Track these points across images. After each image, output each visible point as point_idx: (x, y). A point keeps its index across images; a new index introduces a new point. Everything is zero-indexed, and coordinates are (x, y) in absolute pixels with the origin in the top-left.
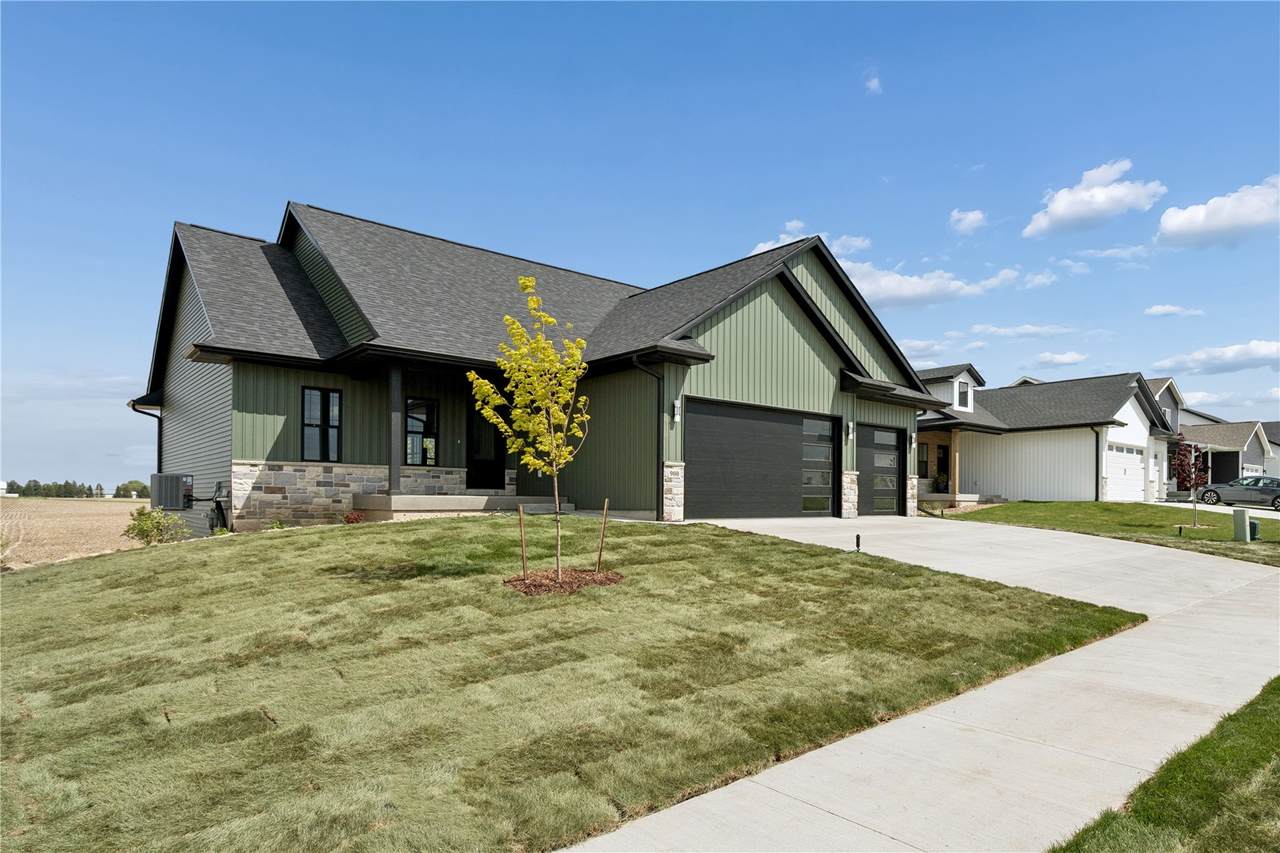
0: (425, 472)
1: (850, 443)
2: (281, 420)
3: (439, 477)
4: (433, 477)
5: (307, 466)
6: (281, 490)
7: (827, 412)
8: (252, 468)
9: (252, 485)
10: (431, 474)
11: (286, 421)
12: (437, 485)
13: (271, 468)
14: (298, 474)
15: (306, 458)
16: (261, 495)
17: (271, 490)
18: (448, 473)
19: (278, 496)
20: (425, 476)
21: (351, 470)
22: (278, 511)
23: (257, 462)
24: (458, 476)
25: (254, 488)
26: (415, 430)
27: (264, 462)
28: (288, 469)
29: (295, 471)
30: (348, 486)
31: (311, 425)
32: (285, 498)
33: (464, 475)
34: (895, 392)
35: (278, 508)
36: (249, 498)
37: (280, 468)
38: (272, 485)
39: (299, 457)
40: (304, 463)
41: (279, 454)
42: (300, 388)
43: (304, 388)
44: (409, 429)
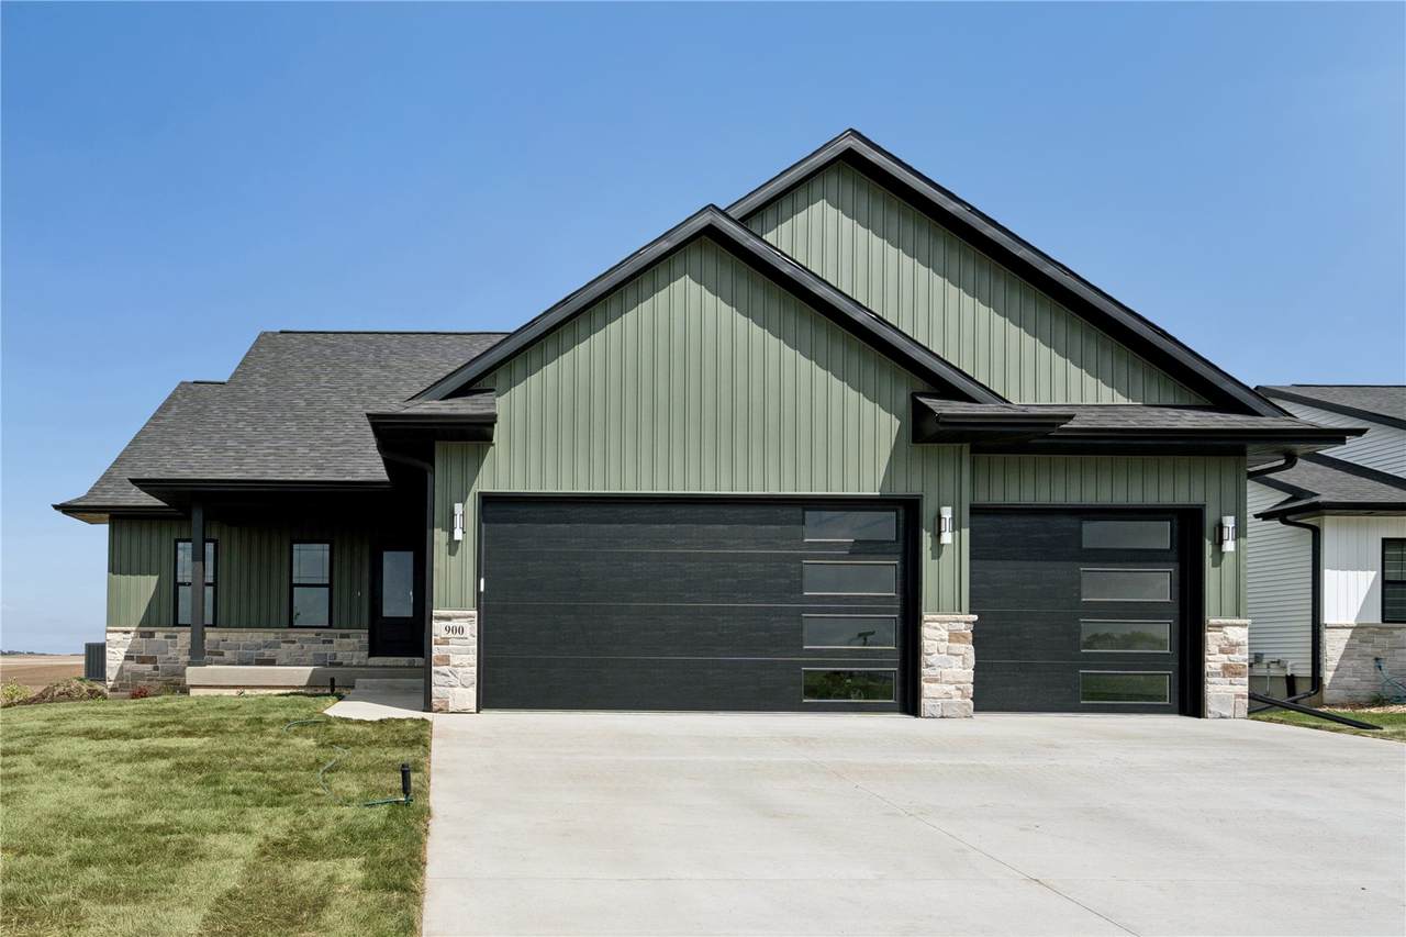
0: (313, 636)
1: (947, 554)
2: (154, 579)
3: (331, 642)
4: (324, 642)
5: (179, 632)
6: (152, 660)
7: (870, 490)
8: (124, 636)
9: (124, 654)
10: (322, 638)
11: (159, 580)
12: (329, 653)
13: (143, 634)
14: (169, 640)
15: (180, 622)
16: (132, 665)
17: (142, 660)
18: (342, 636)
19: (148, 667)
20: (313, 641)
21: (225, 635)
22: (151, 683)
23: (129, 629)
24: (356, 640)
25: (127, 658)
26: (302, 582)
27: (134, 629)
28: (159, 636)
29: (166, 637)
30: (222, 654)
31: (184, 584)
32: (156, 668)
33: (365, 639)
34: (1073, 424)
35: (149, 680)
36: (121, 668)
37: (152, 635)
38: (144, 654)
39: (172, 623)
40: (175, 629)
41: (150, 620)
42: (173, 542)
43: (177, 541)
44: (295, 581)
